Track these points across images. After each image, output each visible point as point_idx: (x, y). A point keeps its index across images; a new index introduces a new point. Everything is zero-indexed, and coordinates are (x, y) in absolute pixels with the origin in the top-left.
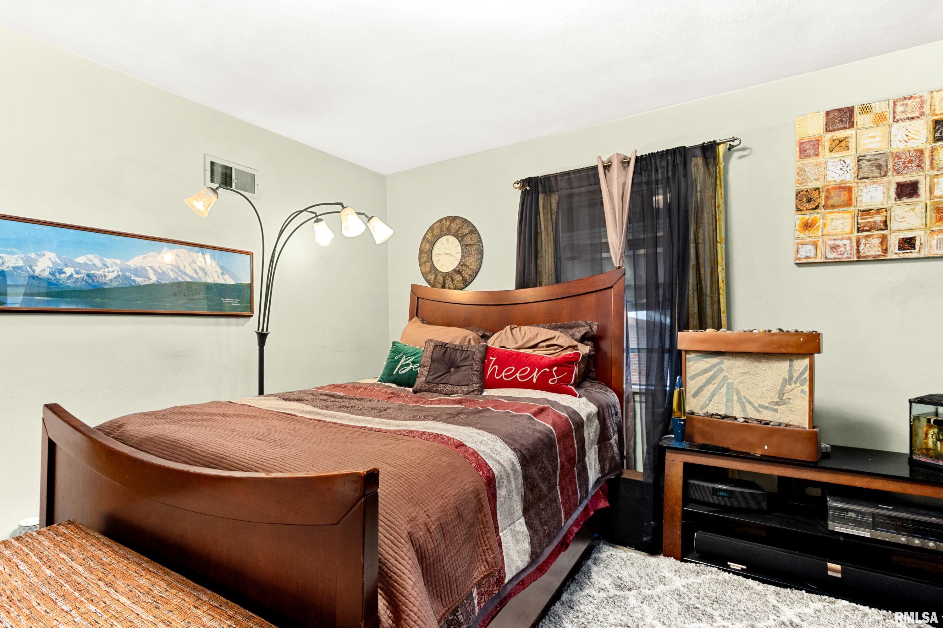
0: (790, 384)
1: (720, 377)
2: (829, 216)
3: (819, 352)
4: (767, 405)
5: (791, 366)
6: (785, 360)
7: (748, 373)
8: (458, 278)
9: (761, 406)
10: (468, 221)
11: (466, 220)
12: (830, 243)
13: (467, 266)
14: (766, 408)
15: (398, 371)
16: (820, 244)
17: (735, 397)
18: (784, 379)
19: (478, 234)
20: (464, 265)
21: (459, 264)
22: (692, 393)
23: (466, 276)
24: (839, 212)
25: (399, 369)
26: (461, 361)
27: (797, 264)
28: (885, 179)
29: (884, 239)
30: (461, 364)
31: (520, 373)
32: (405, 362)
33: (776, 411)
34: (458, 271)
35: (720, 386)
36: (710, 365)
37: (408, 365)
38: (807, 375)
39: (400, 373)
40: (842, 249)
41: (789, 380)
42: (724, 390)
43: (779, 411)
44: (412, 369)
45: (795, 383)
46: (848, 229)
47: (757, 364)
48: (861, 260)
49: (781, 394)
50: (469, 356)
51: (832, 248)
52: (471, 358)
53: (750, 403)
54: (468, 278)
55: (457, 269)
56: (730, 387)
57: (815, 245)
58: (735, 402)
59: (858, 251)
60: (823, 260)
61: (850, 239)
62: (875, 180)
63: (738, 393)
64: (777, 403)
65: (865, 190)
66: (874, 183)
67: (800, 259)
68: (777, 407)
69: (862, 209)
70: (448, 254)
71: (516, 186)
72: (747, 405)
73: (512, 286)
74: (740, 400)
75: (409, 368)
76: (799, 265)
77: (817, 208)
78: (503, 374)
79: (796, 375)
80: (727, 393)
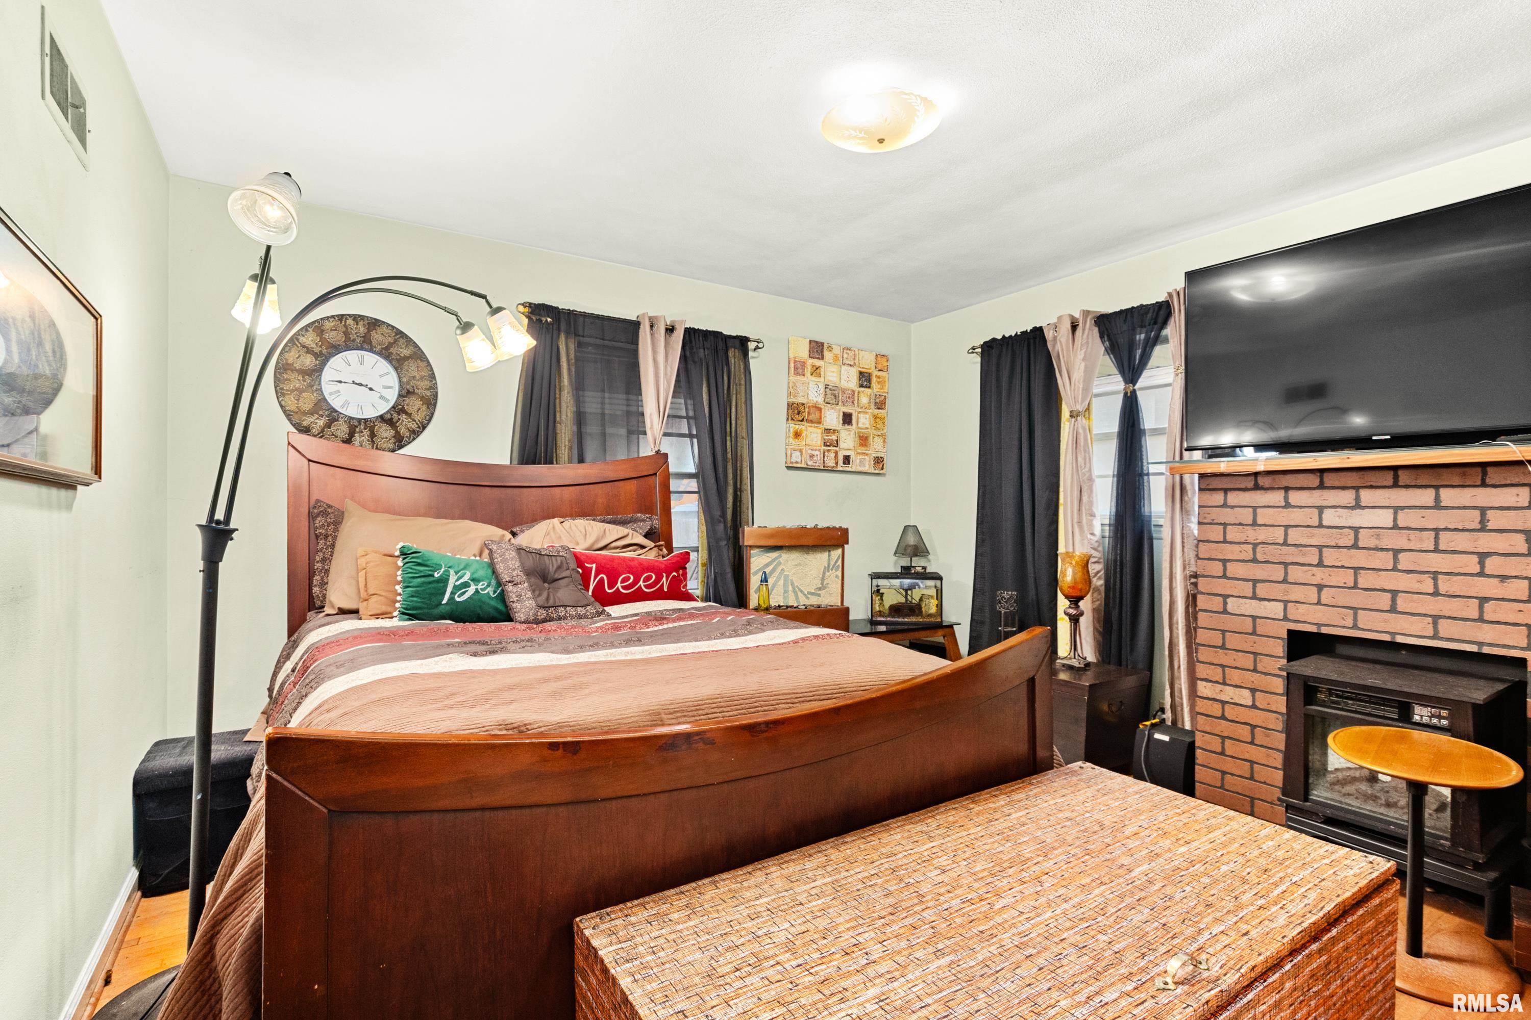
0: (828, 571)
1: (779, 570)
2: (810, 429)
3: (847, 543)
4: (813, 591)
5: (829, 556)
6: (825, 551)
7: (799, 564)
8: (385, 432)
9: (810, 593)
10: (407, 336)
11: (401, 332)
12: (810, 452)
13: (409, 415)
14: (812, 594)
15: (451, 599)
16: (804, 451)
17: (790, 588)
18: (825, 568)
19: (428, 361)
20: (403, 411)
21: (393, 407)
22: (754, 589)
23: (403, 431)
24: (815, 427)
25: (453, 593)
26: (555, 572)
27: (787, 467)
28: (838, 407)
29: (836, 456)
30: (557, 576)
31: (644, 581)
32: (457, 580)
33: (819, 595)
34: (386, 419)
35: (778, 579)
36: (770, 560)
37: (466, 585)
38: (840, 562)
39: (458, 599)
40: (815, 458)
41: (827, 569)
42: (781, 582)
43: (822, 595)
44: (477, 591)
45: (832, 570)
46: (819, 443)
47: (806, 556)
48: (826, 469)
49: (823, 579)
50: (562, 563)
51: (811, 456)
52: (565, 566)
53: (801, 591)
54: (408, 434)
55: (389, 416)
56: (786, 577)
57: (801, 451)
58: (790, 592)
59: (824, 463)
60: (805, 466)
61: (819, 450)
62: (833, 406)
63: (792, 584)
64: (820, 589)
65: (828, 413)
66: (833, 408)
67: (792, 463)
68: (819, 592)
69: (826, 427)
70: (361, 385)
71: (521, 308)
72: (799, 594)
73: (503, 458)
74: (794, 591)
75: (471, 590)
76: (788, 468)
77: (802, 420)
78: (619, 585)
79: (832, 563)
80: (784, 584)
